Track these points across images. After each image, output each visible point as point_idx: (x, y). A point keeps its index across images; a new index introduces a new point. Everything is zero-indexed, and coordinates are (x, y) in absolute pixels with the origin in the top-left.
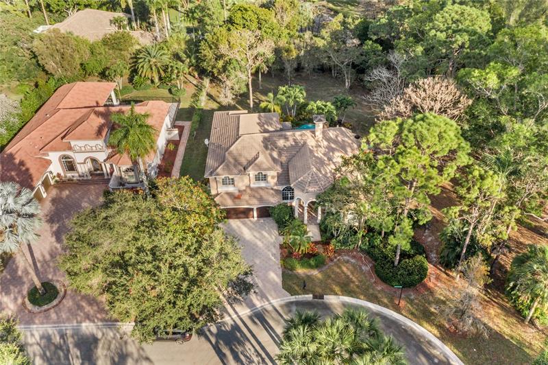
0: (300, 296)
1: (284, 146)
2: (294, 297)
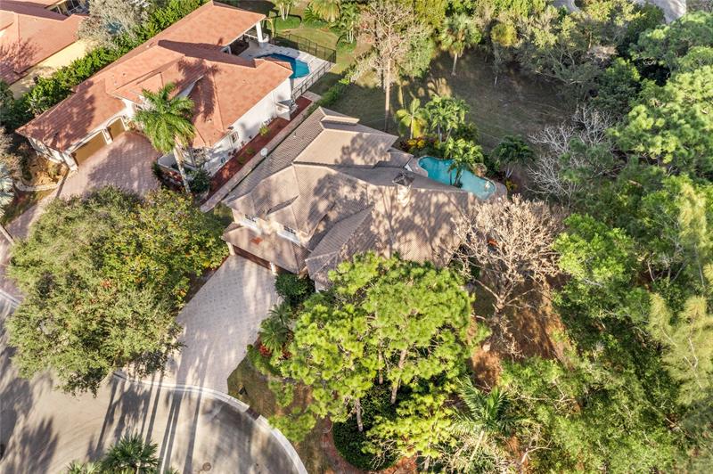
0: (236, 400)
2: (229, 397)
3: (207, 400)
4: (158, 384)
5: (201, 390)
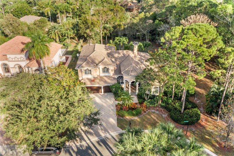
1: (118, 56)
2: (124, 131)
3: (116, 136)
4: (89, 141)
5: (110, 134)
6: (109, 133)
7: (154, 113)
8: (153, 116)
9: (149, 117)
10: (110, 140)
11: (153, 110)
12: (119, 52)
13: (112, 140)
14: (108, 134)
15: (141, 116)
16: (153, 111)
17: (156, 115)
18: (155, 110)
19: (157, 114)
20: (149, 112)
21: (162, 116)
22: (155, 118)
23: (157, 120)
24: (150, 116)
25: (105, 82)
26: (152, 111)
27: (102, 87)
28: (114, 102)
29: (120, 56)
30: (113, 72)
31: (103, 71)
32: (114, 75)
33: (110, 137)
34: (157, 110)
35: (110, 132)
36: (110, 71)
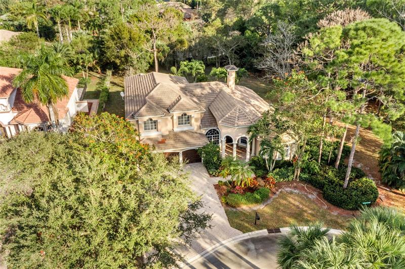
0: (253, 233)
1: (201, 93)
2: (247, 234)
3: (235, 246)
4: (184, 265)
5: (222, 245)
6: (218, 242)
7: (291, 193)
8: (291, 200)
9: (284, 202)
10: (227, 257)
11: (287, 187)
12: (201, 85)
13: (231, 255)
14: (218, 245)
15: (269, 202)
16: (288, 189)
17: (296, 198)
18: (290, 187)
19: (298, 195)
20: (281, 192)
21: (307, 197)
22: (297, 203)
23: (301, 206)
24: (286, 200)
25: (186, 143)
26: (286, 189)
27: (181, 152)
28: (208, 180)
29: (205, 92)
30: (199, 123)
31: (179, 121)
32: (200, 128)
33: (224, 250)
34: (295, 188)
35: (220, 239)
36: (193, 121)
